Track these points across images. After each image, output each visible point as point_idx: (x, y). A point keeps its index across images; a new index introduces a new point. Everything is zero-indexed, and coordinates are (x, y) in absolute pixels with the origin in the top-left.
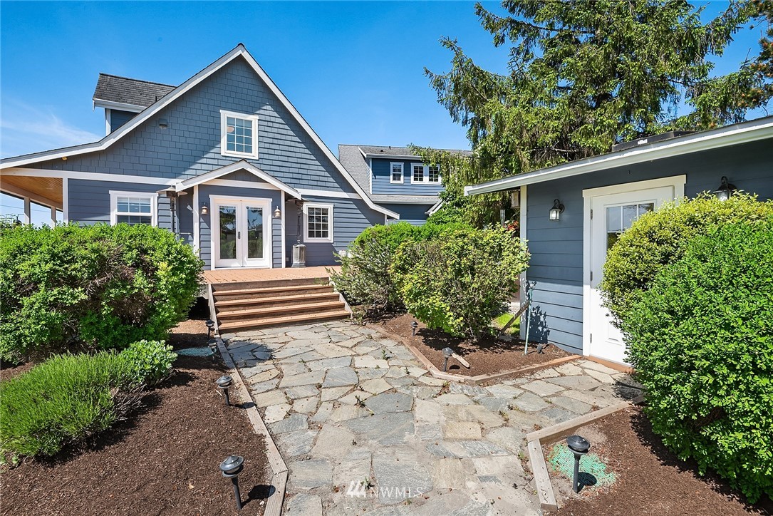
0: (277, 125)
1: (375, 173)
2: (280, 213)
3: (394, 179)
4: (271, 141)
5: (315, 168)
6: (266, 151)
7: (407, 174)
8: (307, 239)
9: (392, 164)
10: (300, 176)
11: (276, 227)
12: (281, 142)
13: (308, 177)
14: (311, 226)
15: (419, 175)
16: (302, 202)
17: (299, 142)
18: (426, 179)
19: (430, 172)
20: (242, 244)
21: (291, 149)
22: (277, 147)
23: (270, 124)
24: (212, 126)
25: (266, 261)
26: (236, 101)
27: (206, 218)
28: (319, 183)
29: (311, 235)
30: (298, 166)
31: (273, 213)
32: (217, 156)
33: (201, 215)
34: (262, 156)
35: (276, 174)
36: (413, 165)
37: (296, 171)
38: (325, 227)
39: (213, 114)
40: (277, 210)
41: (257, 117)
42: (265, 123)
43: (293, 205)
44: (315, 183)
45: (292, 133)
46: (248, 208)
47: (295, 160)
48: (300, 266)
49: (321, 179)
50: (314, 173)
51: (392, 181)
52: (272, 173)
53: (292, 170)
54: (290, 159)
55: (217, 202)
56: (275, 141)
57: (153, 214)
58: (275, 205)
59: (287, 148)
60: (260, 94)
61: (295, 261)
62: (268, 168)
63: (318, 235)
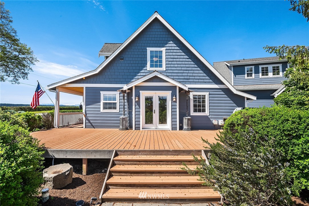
0: (175, 51)
1: (235, 74)
2: (176, 99)
3: (248, 76)
4: (172, 60)
5: (197, 72)
6: (169, 66)
7: (257, 72)
8: (192, 113)
9: (246, 68)
10: (188, 77)
11: (174, 107)
12: (178, 60)
13: (193, 78)
14: (195, 106)
15: (265, 72)
16: (189, 92)
17: (187, 58)
18: (270, 75)
19: (273, 70)
20: (156, 116)
21: (183, 63)
22: (175, 63)
23: (172, 51)
24: (143, 56)
25: (168, 126)
26: (155, 42)
27: (138, 103)
28: (200, 81)
29: (195, 111)
30: (187, 72)
31: (172, 99)
32: (145, 71)
33: (136, 102)
34: (167, 68)
35: (175, 77)
36: (260, 67)
37: (186, 74)
38: (204, 106)
39: (144, 50)
40: (174, 97)
41: (165, 48)
42: (169, 51)
43: (184, 94)
44: (197, 80)
45: (183, 54)
46: (159, 97)
47: (186, 69)
48: (188, 130)
49: (201, 78)
50: (197, 75)
51: (246, 77)
52: (172, 77)
53: (184, 74)
54: (183, 69)
55: (144, 94)
56: (175, 60)
57: (117, 101)
58: (173, 95)
59: (181, 63)
60: (167, 36)
61: (185, 127)
62: (170, 74)
63: (200, 111)
